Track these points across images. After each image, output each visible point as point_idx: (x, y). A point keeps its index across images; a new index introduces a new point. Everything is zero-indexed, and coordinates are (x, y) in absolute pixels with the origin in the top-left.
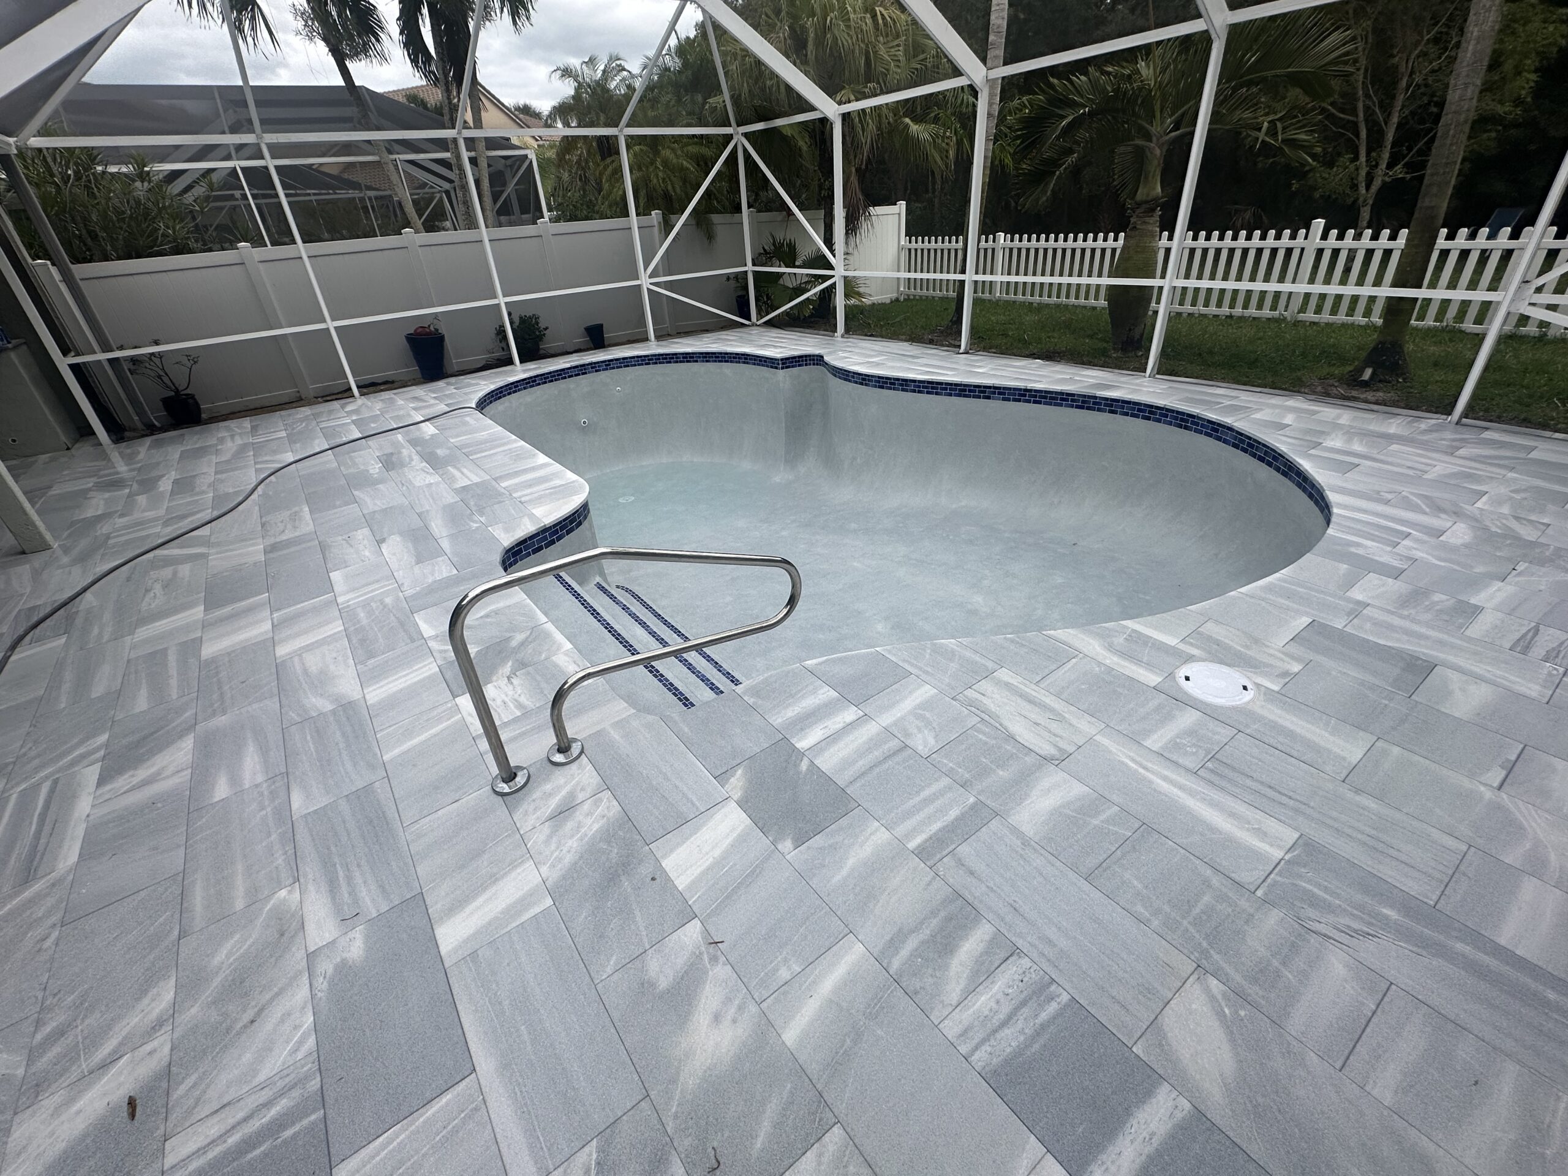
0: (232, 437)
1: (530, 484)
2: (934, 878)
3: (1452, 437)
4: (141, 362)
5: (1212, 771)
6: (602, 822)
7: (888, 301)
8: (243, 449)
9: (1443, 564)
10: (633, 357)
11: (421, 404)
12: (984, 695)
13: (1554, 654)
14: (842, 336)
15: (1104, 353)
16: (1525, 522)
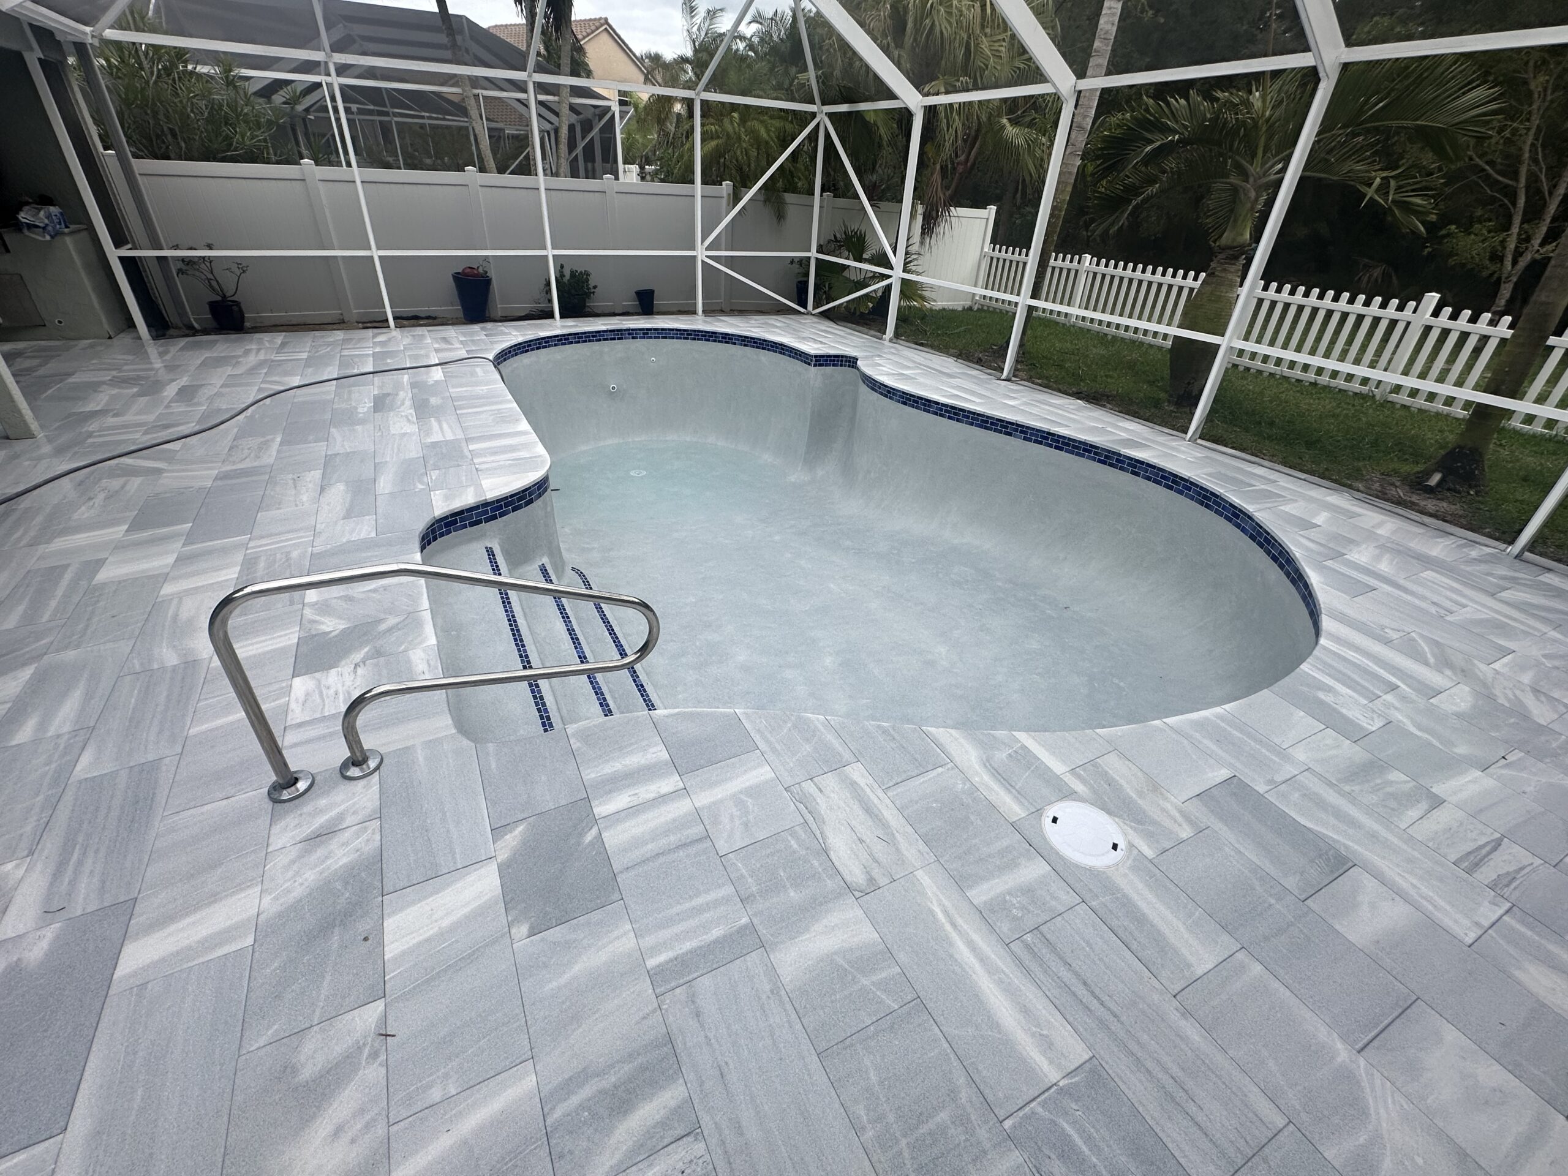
0: (259, 350)
1: (494, 452)
2: (654, 1011)
3: (1504, 573)
4: (194, 263)
5: (1027, 946)
6: (354, 856)
7: (960, 309)
8: (261, 364)
9: (1419, 734)
10: (673, 330)
11: (445, 346)
12: (821, 791)
13: (1505, 882)
14: (891, 341)
15: (1157, 404)
16: (1543, 698)
